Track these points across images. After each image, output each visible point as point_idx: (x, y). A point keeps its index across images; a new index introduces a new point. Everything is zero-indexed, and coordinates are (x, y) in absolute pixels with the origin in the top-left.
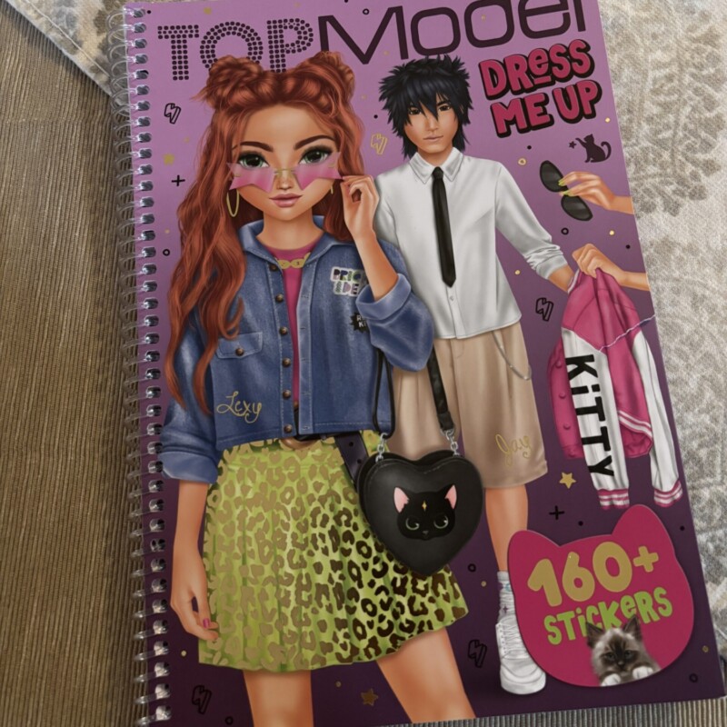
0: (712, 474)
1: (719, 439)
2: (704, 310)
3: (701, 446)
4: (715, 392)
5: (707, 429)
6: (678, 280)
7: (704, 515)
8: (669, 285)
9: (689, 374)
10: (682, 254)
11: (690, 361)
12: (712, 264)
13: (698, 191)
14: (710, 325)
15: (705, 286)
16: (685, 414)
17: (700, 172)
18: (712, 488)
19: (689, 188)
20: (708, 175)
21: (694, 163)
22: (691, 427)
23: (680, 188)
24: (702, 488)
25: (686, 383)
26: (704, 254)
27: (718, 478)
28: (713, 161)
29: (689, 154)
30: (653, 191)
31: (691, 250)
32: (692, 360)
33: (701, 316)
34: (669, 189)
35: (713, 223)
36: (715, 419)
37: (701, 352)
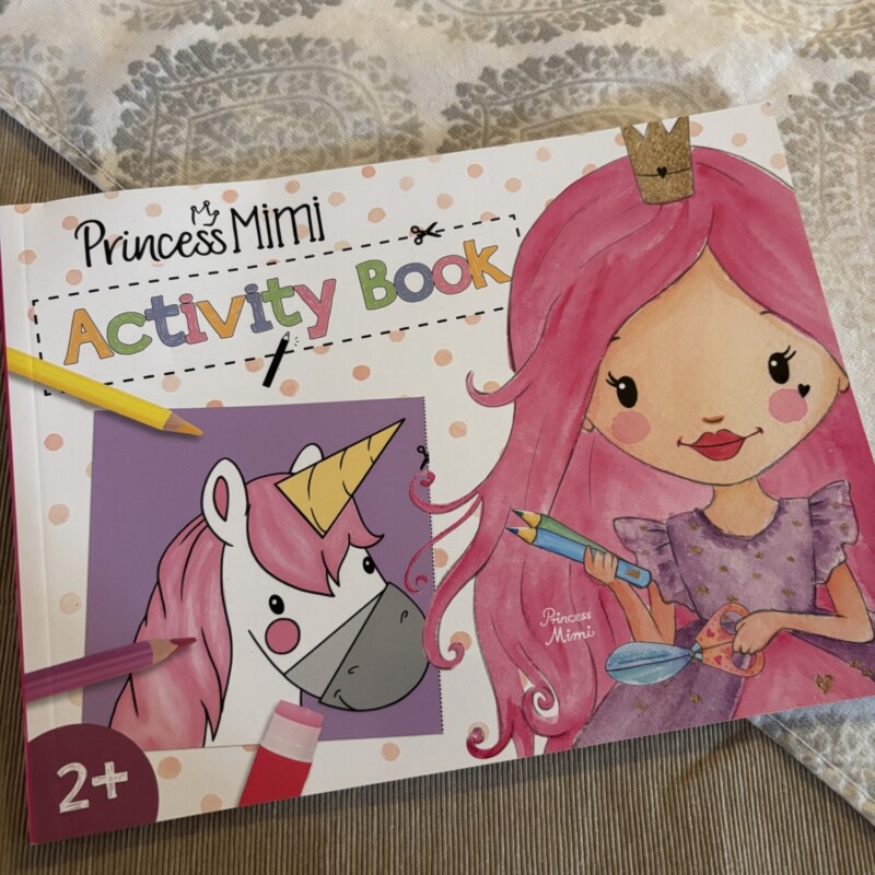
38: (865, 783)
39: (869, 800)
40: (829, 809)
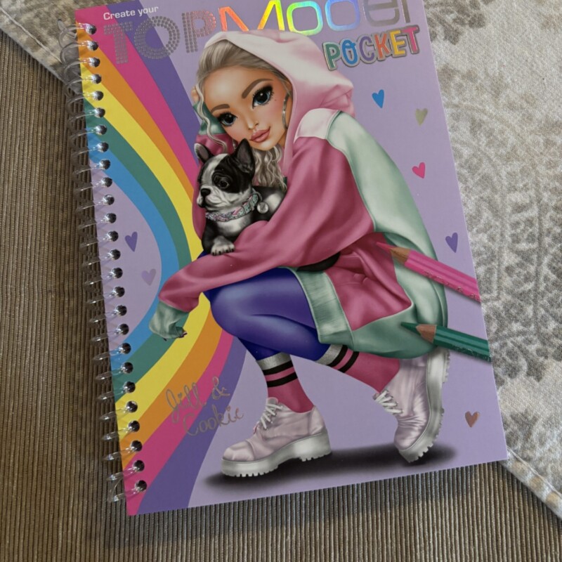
1: (495, 256)
2: (482, 135)
3: (479, 264)
4: (492, 212)
5: (485, 247)
6: (456, 106)
8: (449, 111)
9: (467, 196)
10: (461, 81)
12: (489, 90)
13: (477, 19)
14: (487, 148)
15: (484, 111)
18: (489, 304)
19: (469, 16)
20: (486, 3)
23: (461, 16)
25: (465, 205)
26: (482, 81)
27: (495, 294)
30: (435, 20)
31: (470, 76)
32: (471, 183)
33: (479, 140)
34: (449, 18)
35: (490, 49)
36: (493, 238)
37: (479, 174)
38: (550, 477)
39: (553, 492)
40: (516, 498)
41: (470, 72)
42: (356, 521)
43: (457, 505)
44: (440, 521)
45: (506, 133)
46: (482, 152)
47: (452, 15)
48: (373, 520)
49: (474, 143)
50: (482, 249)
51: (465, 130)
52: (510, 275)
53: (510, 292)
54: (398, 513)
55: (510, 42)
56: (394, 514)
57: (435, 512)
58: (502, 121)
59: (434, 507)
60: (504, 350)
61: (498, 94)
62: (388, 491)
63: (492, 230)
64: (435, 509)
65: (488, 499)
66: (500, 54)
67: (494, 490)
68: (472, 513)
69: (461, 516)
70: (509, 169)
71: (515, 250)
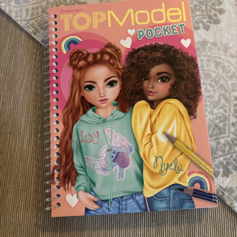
0: (225, 133)
1: (227, 119)
2: (220, 68)
3: (220, 122)
4: (225, 100)
5: (222, 115)
6: (209, 56)
7: (222, 150)
8: (206, 58)
9: (214, 93)
10: (211, 46)
11: (215, 88)
12: (223, 49)
13: (217, 21)
14: (222, 73)
15: (220, 58)
16: (213, 109)
17: (218, 13)
18: (225, 139)
19: (213, 20)
20: (220, 14)
21: (215, 10)
22: (216, 114)
23: (210, 20)
24: (221, 139)
25: (214, 97)
26: (220, 46)
27: (227, 134)
28: (222, 9)
29: (213, 6)
30: (199, 21)
31: (215, 44)
32: (216, 88)
33: (219, 70)
34: (205, 21)
35: (223, 33)
36: (226, 111)
37: (219, 84)
41: (214, 42)
42: (169, 234)
43: (213, 227)
44: (206, 234)
45: (230, 67)
46: (220, 75)
47: (206, 19)
48: (176, 233)
49: (217, 71)
50: (221, 116)
51: (213, 66)
52: (234, 127)
53: (234, 134)
54: (187, 230)
55: (231, 30)
56: (185, 231)
57: (204, 230)
58: (229, 62)
59: (203, 228)
60: (232, 158)
61: (227, 51)
62: (183, 220)
63: (225, 107)
64: (204, 229)
65: (227, 225)
66: (227, 35)
67: (230, 221)
68: (221, 231)
69: (216, 232)
70: (232, 82)
71: (236, 116)
